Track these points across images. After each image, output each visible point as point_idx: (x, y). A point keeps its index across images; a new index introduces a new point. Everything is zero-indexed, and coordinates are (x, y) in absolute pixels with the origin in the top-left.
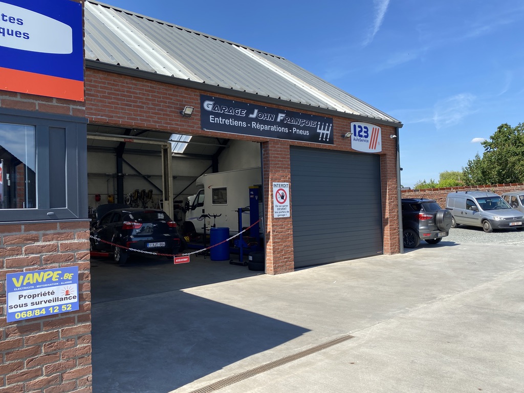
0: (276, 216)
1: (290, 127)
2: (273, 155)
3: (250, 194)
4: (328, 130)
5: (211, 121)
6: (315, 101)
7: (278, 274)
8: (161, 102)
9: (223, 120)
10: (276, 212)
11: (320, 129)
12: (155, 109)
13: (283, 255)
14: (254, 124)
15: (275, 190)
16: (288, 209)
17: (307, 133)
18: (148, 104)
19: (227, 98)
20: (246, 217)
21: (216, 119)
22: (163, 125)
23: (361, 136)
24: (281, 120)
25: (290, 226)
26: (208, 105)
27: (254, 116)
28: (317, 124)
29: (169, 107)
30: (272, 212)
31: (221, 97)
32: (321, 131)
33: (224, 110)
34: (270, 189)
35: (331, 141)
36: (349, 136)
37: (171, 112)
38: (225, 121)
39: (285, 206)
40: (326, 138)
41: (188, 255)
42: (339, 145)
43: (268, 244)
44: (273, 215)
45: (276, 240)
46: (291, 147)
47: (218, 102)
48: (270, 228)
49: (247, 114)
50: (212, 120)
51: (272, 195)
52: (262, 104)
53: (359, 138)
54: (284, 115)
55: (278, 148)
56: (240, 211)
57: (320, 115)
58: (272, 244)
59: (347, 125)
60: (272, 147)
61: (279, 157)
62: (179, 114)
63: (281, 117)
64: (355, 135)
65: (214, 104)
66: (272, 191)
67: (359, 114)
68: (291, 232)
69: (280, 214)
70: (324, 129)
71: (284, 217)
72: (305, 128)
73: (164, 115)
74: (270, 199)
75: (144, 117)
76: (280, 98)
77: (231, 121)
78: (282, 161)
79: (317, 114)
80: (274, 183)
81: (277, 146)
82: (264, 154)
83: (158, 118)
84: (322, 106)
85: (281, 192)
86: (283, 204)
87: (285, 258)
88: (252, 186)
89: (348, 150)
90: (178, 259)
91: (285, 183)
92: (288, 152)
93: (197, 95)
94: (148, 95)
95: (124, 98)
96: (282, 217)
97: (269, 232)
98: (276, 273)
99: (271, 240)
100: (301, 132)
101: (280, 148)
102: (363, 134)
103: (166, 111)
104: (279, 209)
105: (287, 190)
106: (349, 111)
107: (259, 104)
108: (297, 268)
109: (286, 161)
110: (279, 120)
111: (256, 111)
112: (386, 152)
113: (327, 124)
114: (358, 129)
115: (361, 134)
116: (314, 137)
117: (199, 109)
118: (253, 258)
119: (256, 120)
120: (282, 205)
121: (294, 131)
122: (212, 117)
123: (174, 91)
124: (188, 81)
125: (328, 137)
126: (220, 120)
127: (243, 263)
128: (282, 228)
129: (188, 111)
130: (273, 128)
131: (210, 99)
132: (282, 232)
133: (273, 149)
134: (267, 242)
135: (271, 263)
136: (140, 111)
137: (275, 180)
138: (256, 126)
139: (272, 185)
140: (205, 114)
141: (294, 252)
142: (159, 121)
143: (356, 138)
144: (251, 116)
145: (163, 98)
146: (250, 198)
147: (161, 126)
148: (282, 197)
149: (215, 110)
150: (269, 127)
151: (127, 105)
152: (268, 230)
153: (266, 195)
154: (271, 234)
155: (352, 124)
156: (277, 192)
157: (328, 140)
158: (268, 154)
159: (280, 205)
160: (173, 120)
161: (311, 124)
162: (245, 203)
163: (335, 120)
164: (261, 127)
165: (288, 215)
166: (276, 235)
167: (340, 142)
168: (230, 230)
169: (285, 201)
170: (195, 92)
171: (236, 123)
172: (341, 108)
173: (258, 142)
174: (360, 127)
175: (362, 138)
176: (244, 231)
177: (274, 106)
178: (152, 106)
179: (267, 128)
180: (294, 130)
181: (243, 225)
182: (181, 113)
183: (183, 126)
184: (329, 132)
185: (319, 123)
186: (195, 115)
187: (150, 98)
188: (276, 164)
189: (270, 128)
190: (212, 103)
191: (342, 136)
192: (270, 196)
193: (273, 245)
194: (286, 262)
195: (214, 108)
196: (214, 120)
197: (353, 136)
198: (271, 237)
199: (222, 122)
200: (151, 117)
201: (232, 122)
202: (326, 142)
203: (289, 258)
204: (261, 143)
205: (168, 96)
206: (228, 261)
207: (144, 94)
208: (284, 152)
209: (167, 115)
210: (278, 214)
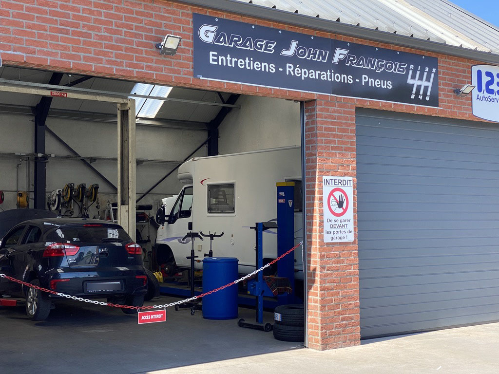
0: (327, 239)
1: (357, 73)
2: (324, 126)
3: (279, 197)
4: (428, 80)
5: (211, 62)
6: (406, 26)
7: (330, 348)
8: (123, 26)
9: (234, 60)
10: (327, 233)
11: (413, 77)
12: (111, 39)
13: (339, 313)
14: (290, 67)
15: (327, 190)
16: (351, 226)
17: (388, 85)
18: (99, 30)
19: (241, 21)
20: (270, 239)
21: (220, 58)
22: (125, 68)
24: (340, 61)
25: (354, 258)
26: (207, 33)
27: (290, 53)
28: (408, 69)
29: (135, 35)
30: (321, 231)
31: (232, 18)
32: (416, 82)
34: (317, 189)
35: (434, 101)
36: (467, 91)
37: (140, 44)
38: (236, 62)
39: (344, 221)
40: (425, 95)
41: (163, 308)
42: (450, 107)
43: (312, 291)
44: (321, 237)
45: (328, 285)
46: (359, 110)
47: (225, 28)
48: (315, 262)
49: (278, 49)
50: (213, 60)
51: (321, 199)
52: (306, 32)
53: (487, 95)
54: (345, 52)
55: (334, 111)
56: (260, 228)
57: (414, 51)
58: (319, 292)
59: (464, 72)
60: (322, 110)
61: (334, 130)
62: (154, 49)
63: (340, 54)
64: (480, 90)
65: (218, 32)
66: (321, 192)
67: (487, 50)
68: (354, 269)
69: (336, 235)
70: (421, 79)
71: (343, 241)
72: (384, 76)
73: (127, 49)
74: (316, 208)
75: (90, 53)
76: (338, 20)
77: (247, 61)
78: (341, 137)
79: (407, 50)
80: (324, 178)
81: (331, 109)
82: (307, 124)
83: (117, 56)
84: (418, 35)
85: (337, 194)
86: (342, 218)
87: (343, 319)
88: (282, 181)
89: (467, 117)
90: (146, 314)
91: (346, 178)
92: (352, 119)
93: (187, 15)
94: (100, 14)
95: (55, 18)
96: (339, 241)
97: (315, 270)
98: (326, 345)
99: (317, 285)
100: (377, 83)
101: (338, 112)
102: (495, 87)
103: (131, 43)
104: (334, 226)
105: (349, 190)
106: (468, 45)
107: (300, 31)
108: (365, 338)
109: (349, 137)
110: (336, 60)
111: (294, 44)
113: (427, 69)
114: (485, 79)
115: (490, 87)
116: (402, 92)
117: (191, 41)
118: (282, 317)
119: (294, 60)
120: (339, 218)
121: (364, 81)
122: (213, 55)
123: (146, 7)
125: (429, 94)
126: (228, 61)
127: (264, 325)
128: (339, 262)
129: (171, 43)
130: (326, 76)
131: (210, 21)
132: (338, 270)
133: (325, 114)
134: (310, 288)
135: (316, 328)
136: (85, 43)
137: (327, 173)
138: (293, 71)
139: (321, 181)
140: (201, 48)
141: (362, 308)
142: (119, 60)
143: (481, 94)
144: (285, 53)
145: (127, 19)
146: (279, 205)
147: (123, 70)
148: (340, 204)
149: (218, 41)
150: (318, 72)
151: (60, 31)
152: (312, 266)
153: (309, 199)
154: (318, 272)
155: (475, 69)
156: (331, 194)
157: (427, 99)
158: (314, 122)
159: (336, 218)
160: (143, 60)
161: (397, 69)
162: (270, 214)
163: (441, 60)
164: (304, 74)
165: (351, 238)
166: (327, 275)
167: (452, 102)
168: (239, 263)
169: (345, 211)
170: (184, 8)
171: (257, 66)
172: (453, 39)
173: (296, 101)
174: (489, 74)
175: (492, 96)
176: (267, 266)
177: (328, 36)
178: (106, 34)
179: (313, 74)
180: (365, 79)
181: (266, 254)
182: (157, 46)
183: (161, 70)
185: (412, 66)
186: (183, 51)
187: (103, 18)
188: (330, 142)
189: (319, 75)
190: (213, 29)
191: (454, 91)
192: (317, 202)
193: (322, 295)
194: (346, 326)
195: (217, 39)
196: (217, 60)
197: (475, 92)
198: (318, 279)
199: (231, 63)
200: (105, 54)
201: (249, 63)
202: (423, 102)
203: (352, 319)
204: (302, 102)
205: (134, 16)
206: (236, 321)
207: (91, 12)
208: (346, 119)
209: (132, 50)
210: (332, 235)
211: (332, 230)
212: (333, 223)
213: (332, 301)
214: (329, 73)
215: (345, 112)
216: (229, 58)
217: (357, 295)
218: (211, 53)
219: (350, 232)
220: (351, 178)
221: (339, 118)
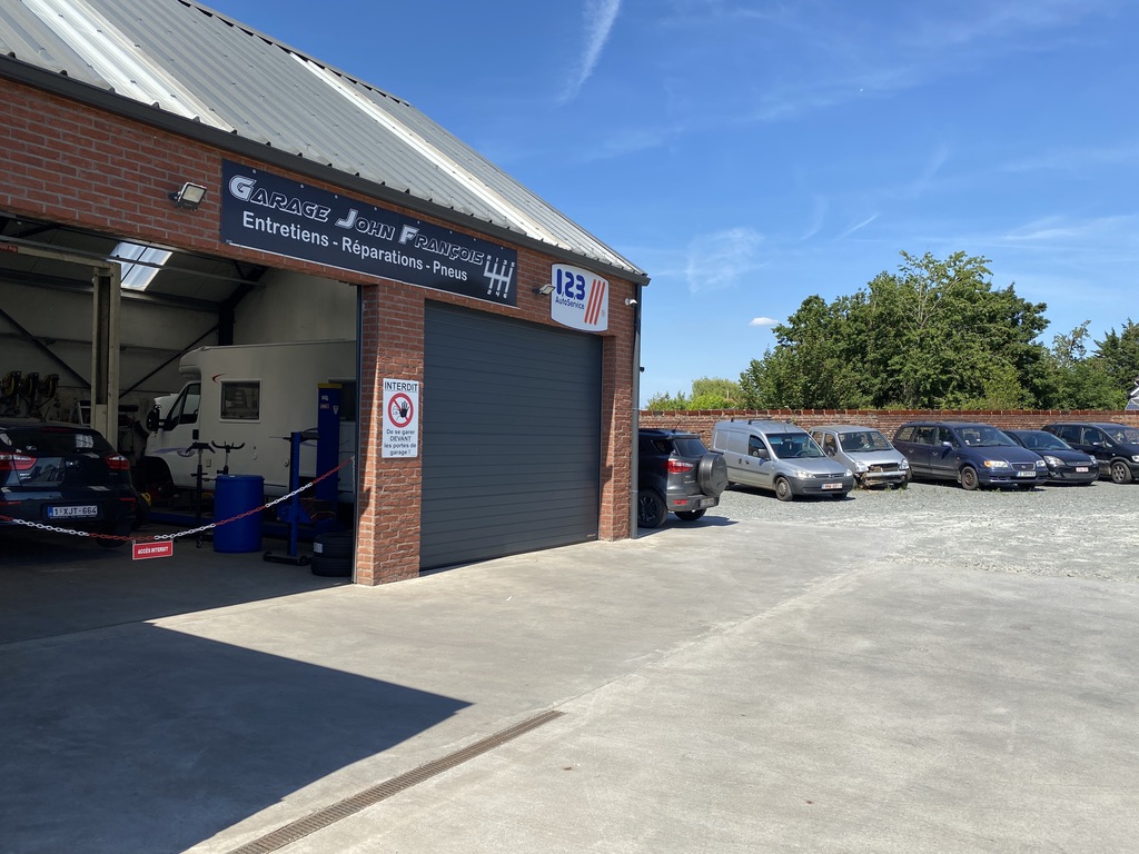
0: (386, 454)
1: (428, 258)
2: (387, 318)
3: (321, 402)
4: (506, 275)
5: (245, 224)
6: (484, 210)
7: (384, 582)
8: (122, 164)
9: (275, 225)
10: (386, 446)
11: (491, 270)
12: (104, 180)
13: (397, 542)
14: (347, 242)
15: (388, 395)
16: (415, 439)
17: (463, 276)
18: (88, 165)
19: (286, 176)
20: (309, 452)
21: (257, 221)
22: (124, 221)
23: (570, 295)
24: (408, 240)
26: (241, 187)
27: (348, 223)
28: (485, 259)
29: (142, 179)
30: (379, 444)
31: (275, 171)
32: (493, 276)
33: (278, 202)
34: (376, 394)
36: (547, 292)
37: (146, 191)
38: (278, 229)
40: (502, 292)
41: (169, 539)
42: (528, 308)
43: (365, 515)
44: (379, 452)
45: (384, 508)
46: (429, 302)
47: (264, 182)
48: (370, 480)
49: (333, 218)
50: (248, 222)
51: (380, 406)
52: (368, 200)
53: (566, 298)
54: (415, 231)
55: (399, 301)
56: (296, 439)
57: (492, 240)
58: (373, 518)
59: (544, 269)
60: (385, 298)
61: (399, 323)
62: (167, 200)
63: (408, 233)
64: (559, 292)
65: (256, 187)
66: (380, 398)
67: (568, 248)
68: (417, 490)
69: (396, 449)
70: (498, 272)
71: (405, 456)
73: (127, 196)
74: (374, 415)
75: (74, 196)
76: (408, 191)
77: (293, 228)
78: (407, 332)
79: (484, 237)
80: (385, 380)
81: (396, 297)
82: (366, 313)
83: (113, 203)
84: (496, 221)
85: (400, 401)
86: (405, 429)
87: (401, 548)
88: (325, 382)
89: (544, 321)
90: (144, 547)
91: (412, 382)
92: (420, 312)
93: (215, 160)
94: (89, 143)
95: (21, 141)
96: (400, 456)
97: (369, 490)
98: (378, 580)
99: (372, 508)
100: (450, 272)
102: (573, 290)
103: (134, 187)
104: (395, 439)
105: (415, 397)
106: (549, 240)
107: (360, 198)
108: (425, 569)
109: (416, 334)
110: (403, 240)
111: (353, 214)
112: (615, 332)
113: (506, 262)
114: (565, 280)
115: (570, 290)
116: (476, 286)
117: (218, 194)
118: (324, 548)
119: (352, 233)
120: (401, 429)
121: (435, 267)
122: (248, 216)
123: (157, 143)
124: (196, 123)
125: (506, 291)
126: (268, 225)
127: (298, 558)
128: (398, 481)
129: (192, 194)
130: (391, 257)
131: (246, 173)
132: (397, 491)
133: (388, 303)
134: (362, 512)
135: (368, 559)
136: (65, 181)
138: (351, 246)
139: (381, 384)
140: (233, 206)
141: (423, 534)
142: (115, 209)
143: (560, 296)
144: (341, 223)
145: (128, 155)
146: (321, 411)
147: (120, 223)
148: (403, 413)
149: (256, 199)
150: (381, 252)
151: (28, 160)
152: (366, 486)
153: (364, 405)
154: (373, 494)
155: (555, 268)
156: (393, 400)
157: (505, 296)
158: (375, 312)
159: (398, 429)
160: (151, 212)
161: (472, 258)
162: (308, 420)
163: (521, 253)
164: (364, 252)
165: (414, 453)
166: (383, 497)
168: (265, 482)
169: (409, 421)
170: (210, 151)
171: (305, 236)
172: (534, 232)
173: (352, 284)
174: (569, 275)
175: (572, 300)
176: (309, 485)
177: (395, 208)
178: (97, 172)
179: (376, 254)
180: (437, 266)
181: (302, 472)
182: (172, 196)
183: (177, 228)
184: (508, 280)
185: (489, 257)
186: (208, 206)
187: (93, 150)
188: (393, 338)
189: (383, 255)
190: (249, 182)
191: (533, 291)
192: (375, 409)
193: (377, 520)
194: (403, 556)
195: (254, 195)
196: (253, 224)
197: (555, 293)
198: (372, 501)
199: (272, 229)
200: (95, 199)
201: (296, 232)
202: (500, 299)
203: (411, 547)
204: (359, 287)
205: (140, 152)
206: (259, 555)
207: (77, 140)
208: (413, 311)
209: (136, 198)
210: (392, 449)
211: (393, 443)
212: (394, 435)
213: (388, 527)
214: (394, 255)
215: (412, 304)
216: (269, 222)
217: (417, 519)
218: (245, 213)
219: (413, 446)
220: (417, 383)
221: (405, 310)
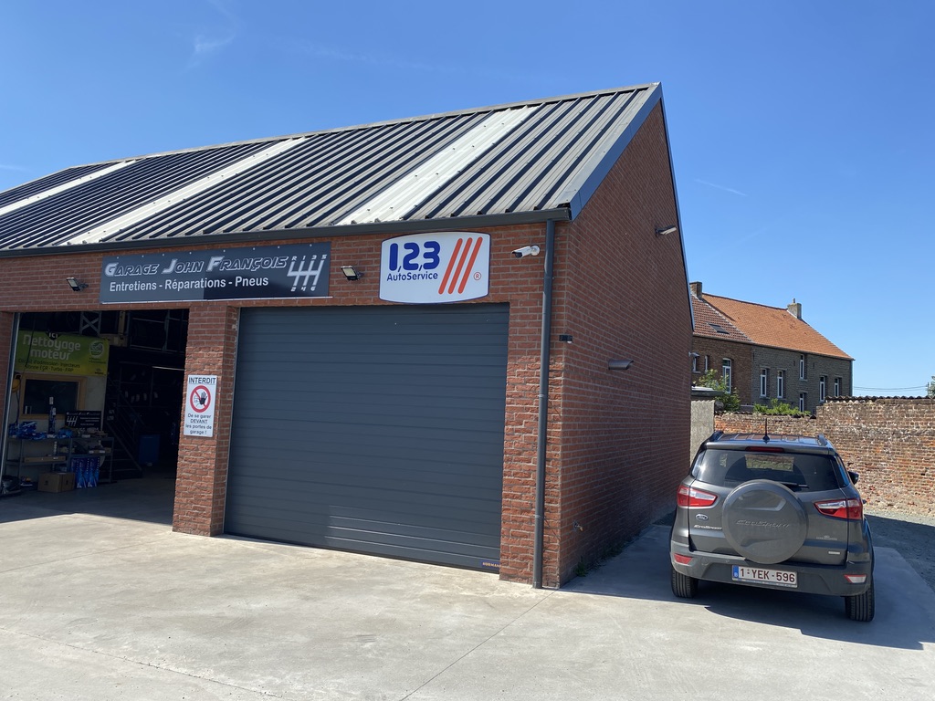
0: (187, 432)
1: (230, 276)
2: (194, 330)
11: (296, 269)
13: (192, 502)
14: (168, 283)
15: (191, 387)
16: (211, 422)
17: (264, 282)
19: (135, 253)
23: (412, 267)
24: (214, 268)
25: (212, 453)
26: (111, 270)
28: (289, 262)
30: (183, 425)
31: (129, 253)
32: (298, 274)
33: (129, 271)
35: (321, 290)
39: (204, 417)
40: (309, 285)
44: (182, 431)
45: (184, 473)
49: (160, 270)
51: (185, 396)
52: (186, 249)
53: (406, 272)
54: (221, 259)
55: (205, 315)
57: (299, 241)
59: (370, 250)
60: (194, 315)
63: (215, 262)
64: (393, 267)
66: (185, 390)
68: (211, 464)
69: (195, 429)
70: (305, 269)
71: (202, 435)
72: (260, 274)
79: (291, 242)
80: (189, 376)
81: (202, 313)
85: (200, 392)
86: (203, 414)
87: (195, 508)
91: (211, 377)
92: (223, 320)
93: (100, 260)
96: (198, 435)
98: (176, 528)
100: (252, 282)
101: (209, 315)
102: (420, 260)
104: (194, 421)
105: (212, 388)
110: (210, 268)
113: (315, 257)
114: (403, 253)
115: (412, 262)
117: (100, 277)
120: (200, 414)
121: (237, 282)
124: (84, 245)
125: (315, 283)
128: (195, 455)
129: (73, 283)
131: (114, 260)
132: (194, 462)
137: (193, 371)
138: (171, 285)
139: (187, 380)
143: (395, 273)
144: (165, 271)
148: (202, 401)
155: (386, 244)
156: (195, 391)
157: (312, 288)
159: (197, 414)
161: (275, 264)
164: (179, 286)
165: (209, 433)
166: (184, 465)
167: (348, 288)
169: (206, 407)
170: (98, 255)
171: (143, 287)
174: (412, 245)
175: (415, 272)
177: (206, 247)
184: (317, 273)
185: (294, 258)
186: (96, 286)
188: (199, 344)
190: (115, 265)
194: (197, 515)
195: (116, 273)
197: (386, 271)
202: (307, 293)
203: (204, 510)
210: (191, 429)
211: (192, 424)
212: (194, 418)
213: (186, 489)
214: (202, 281)
215: (216, 315)
219: (209, 427)
220: (216, 377)
221: (209, 321)
